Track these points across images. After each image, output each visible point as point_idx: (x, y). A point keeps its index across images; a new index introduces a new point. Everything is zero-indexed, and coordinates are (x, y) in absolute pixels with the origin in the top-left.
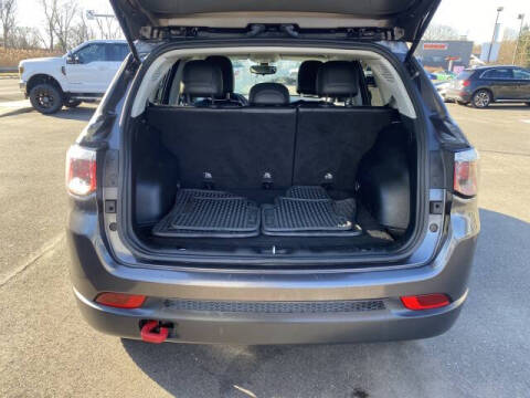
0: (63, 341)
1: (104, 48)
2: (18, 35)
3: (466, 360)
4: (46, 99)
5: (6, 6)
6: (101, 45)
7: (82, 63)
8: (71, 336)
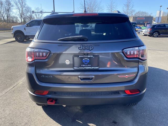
0: (25, 108)
1: (37, 22)
2: (11, 19)
3: (148, 112)
4: (20, 38)
5: (7, 10)
6: (36, 21)
7: (31, 27)
8: (27, 106)
